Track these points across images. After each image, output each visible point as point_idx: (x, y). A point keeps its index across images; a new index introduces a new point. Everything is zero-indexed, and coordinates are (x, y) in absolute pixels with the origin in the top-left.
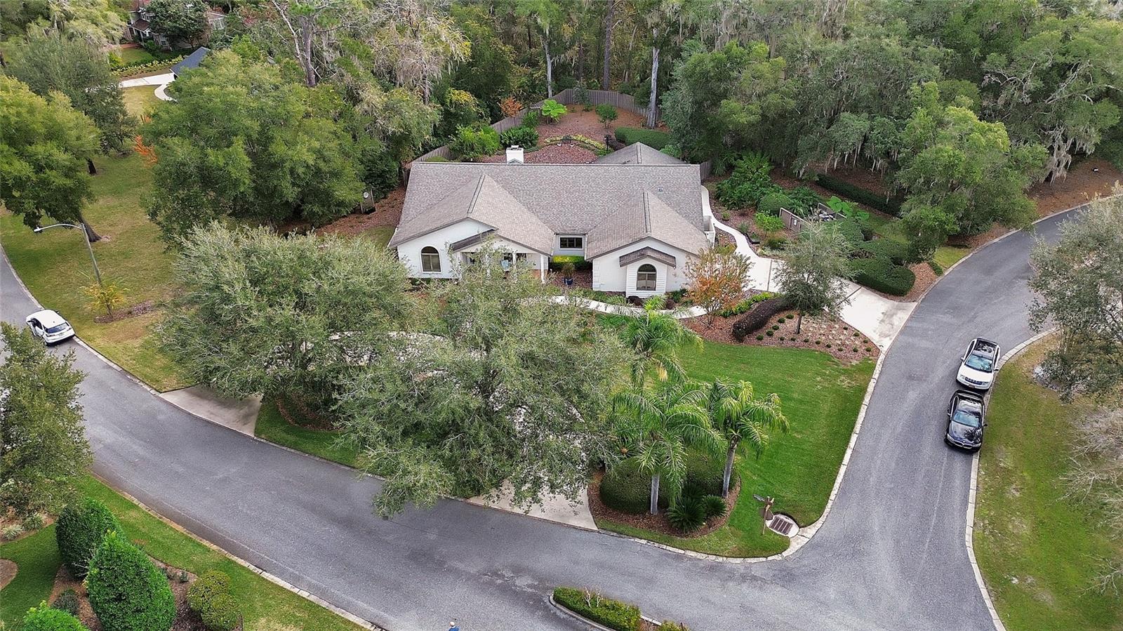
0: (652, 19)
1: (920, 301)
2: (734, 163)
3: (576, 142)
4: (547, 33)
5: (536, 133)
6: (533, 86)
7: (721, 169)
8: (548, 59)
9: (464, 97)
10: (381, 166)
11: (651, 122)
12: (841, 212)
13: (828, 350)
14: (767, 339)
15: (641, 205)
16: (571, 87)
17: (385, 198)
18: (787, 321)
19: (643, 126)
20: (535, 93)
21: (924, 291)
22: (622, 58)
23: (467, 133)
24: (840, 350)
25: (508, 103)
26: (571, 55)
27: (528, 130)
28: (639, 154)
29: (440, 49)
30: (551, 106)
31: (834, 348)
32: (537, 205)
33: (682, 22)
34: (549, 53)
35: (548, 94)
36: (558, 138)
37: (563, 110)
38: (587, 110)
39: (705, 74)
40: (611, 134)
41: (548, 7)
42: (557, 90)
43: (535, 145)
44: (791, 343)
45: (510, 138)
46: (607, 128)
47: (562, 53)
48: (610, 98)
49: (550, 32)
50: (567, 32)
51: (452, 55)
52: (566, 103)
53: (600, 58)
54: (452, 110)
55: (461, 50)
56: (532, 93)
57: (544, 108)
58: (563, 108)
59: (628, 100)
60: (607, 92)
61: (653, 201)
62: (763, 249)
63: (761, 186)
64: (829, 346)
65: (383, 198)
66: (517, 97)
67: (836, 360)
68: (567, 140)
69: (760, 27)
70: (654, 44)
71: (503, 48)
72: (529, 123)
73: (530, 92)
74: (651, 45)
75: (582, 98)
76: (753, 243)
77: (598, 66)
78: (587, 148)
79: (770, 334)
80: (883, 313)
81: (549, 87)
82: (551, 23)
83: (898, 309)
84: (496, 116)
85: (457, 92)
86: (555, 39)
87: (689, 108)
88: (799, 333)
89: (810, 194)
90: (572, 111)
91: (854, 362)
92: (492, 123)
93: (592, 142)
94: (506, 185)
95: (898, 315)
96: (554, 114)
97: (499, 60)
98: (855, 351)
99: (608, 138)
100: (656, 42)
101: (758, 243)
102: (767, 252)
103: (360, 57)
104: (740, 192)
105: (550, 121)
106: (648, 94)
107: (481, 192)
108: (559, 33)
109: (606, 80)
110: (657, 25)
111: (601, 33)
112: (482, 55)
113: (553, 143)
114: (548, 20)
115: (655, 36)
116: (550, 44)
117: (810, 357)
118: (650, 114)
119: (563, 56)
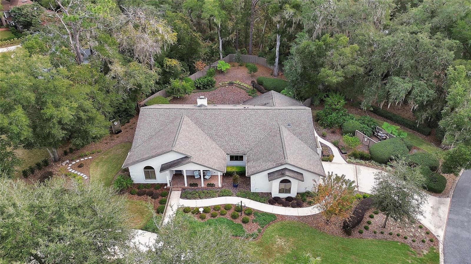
0: (276, 19)
1: (451, 197)
2: (324, 99)
3: (236, 85)
4: (220, 26)
5: (215, 80)
6: (212, 53)
7: (317, 102)
8: (220, 39)
9: (174, 62)
10: (125, 106)
11: (276, 73)
12: (392, 133)
13: (406, 240)
14: (365, 231)
15: (278, 135)
16: (232, 53)
17: (128, 122)
18: (375, 216)
19: (271, 75)
20: (213, 56)
21: (451, 188)
22: (258, 36)
23: (176, 83)
24: (414, 241)
25: (199, 64)
26: (232, 37)
27: (209, 78)
28: (274, 99)
29: (159, 38)
30: (222, 64)
31: (409, 240)
32: (216, 135)
33: (294, 21)
34: (220, 36)
35: (220, 57)
36: (226, 83)
37: (228, 66)
38: (241, 66)
39: (311, 53)
40: (254, 80)
41: (219, 12)
42: (226, 54)
43: (214, 87)
44: (381, 235)
45: (200, 83)
46: (252, 76)
47: (228, 36)
48: (252, 59)
49: (221, 26)
50: (230, 25)
51: (166, 40)
52: (230, 62)
53: (247, 37)
54: (167, 70)
55: (171, 38)
56: (212, 57)
57: (218, 65)
58: (228, 65)
59: (263, 60)
60: (251, 56)
61: (286, 134)
62: (350, 158)
63: (342, 115)
64: (406, 238)
65: (127, 123)
66: (204, 60)
67: (413, 250)
68: (231, 84)
69: (339, 25)
70: (278, 32)
71: (196, 35)
72: (211, 74)
73: (210, 56)
74: (276, 33)
75: (239, 60)
76: (343, 153)
77: (246, 42)
78: (242, 88)
79: (366, 228)
80: (432, 207)
81: (221, 54)
82: (222, 21)
83: (441, 203)
84: (192, 71)
85: (170, 60)
86: (223, 29)
87: (299, 71)
88: (385, 227)
89: (371, 121)
90: (233, 66)
91: (425, 252)
92: (191, 74)
93: (245, 85)
94: (197, 122)
95: (441, 209)
96: (224, 69)
97: (194, 41)
98: (423, 241)
99: (253, 82)
100: (278, 31)
101: (346, 153)
102: (353, 160)
103: (109, 45)
104: (331, 119)
105: (221, 72)
106: (274, 59)
107: (181, 129)
108: (225, 26)
109: (250, 49)
110: (279, 22)
111: (248, 24)
112: (184, 39)
113: (224, 86)
114: (220, 19)
115: (278, 28)
116: (221, 31)
117: (396, 248)
118: (276, 69)
119: (228, 37)
